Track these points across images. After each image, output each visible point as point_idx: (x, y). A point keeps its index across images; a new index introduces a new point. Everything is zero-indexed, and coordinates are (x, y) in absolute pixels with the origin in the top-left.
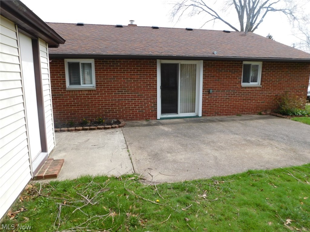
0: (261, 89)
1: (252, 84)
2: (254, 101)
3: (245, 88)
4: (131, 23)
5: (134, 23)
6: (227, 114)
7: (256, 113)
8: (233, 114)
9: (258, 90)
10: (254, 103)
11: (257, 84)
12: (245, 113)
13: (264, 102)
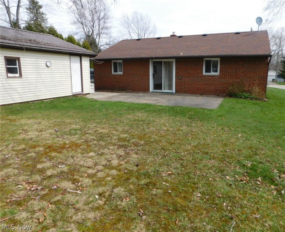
0: (220, 77)
1: (212, 73)
2: (213, 86)
3: (206, 76)
4: (173, 34)
5: (175, 34)
6: (193, 93)
7: (216, 94)
8: (197, 94)
9: (216, 78)
10: (213, 87)
11: (217, 74)
12: (206, 94)
13: (222, 87)
